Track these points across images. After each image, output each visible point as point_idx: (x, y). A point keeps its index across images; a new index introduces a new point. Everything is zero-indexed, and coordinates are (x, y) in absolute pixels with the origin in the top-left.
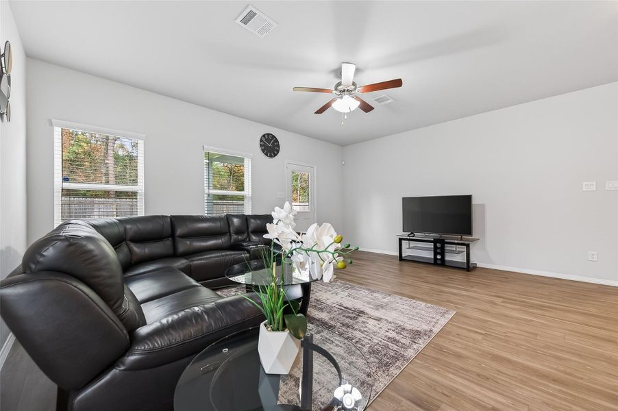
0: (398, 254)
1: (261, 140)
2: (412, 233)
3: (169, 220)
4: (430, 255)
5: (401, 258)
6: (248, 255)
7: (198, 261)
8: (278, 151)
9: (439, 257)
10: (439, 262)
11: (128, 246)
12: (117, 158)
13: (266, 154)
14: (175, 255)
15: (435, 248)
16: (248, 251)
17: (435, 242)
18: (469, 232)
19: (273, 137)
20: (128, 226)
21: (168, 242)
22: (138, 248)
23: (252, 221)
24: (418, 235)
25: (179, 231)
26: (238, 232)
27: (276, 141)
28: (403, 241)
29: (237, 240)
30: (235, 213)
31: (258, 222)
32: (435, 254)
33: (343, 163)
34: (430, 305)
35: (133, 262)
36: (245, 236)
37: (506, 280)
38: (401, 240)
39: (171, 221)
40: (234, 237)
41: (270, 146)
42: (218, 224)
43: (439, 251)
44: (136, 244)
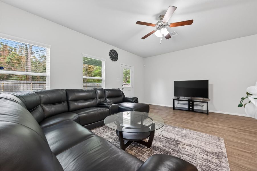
0: (173, 107)
1: (110, 53)
2: (179, 97)
3: (65, 91)
4: (187, 107)
5: (174, 108)
6: (108, 110)
7: (83, 114)
8: (117, 58)
9: (191, 107)
10: (191, 110)
11: (42, 107)
12: (32, 62)
13: (112, 60)
14: (69, 111)
15: (189, 104)
16: (108, 108)
17: (189, 101)
18: (207, 97)
19: (115, 51)
20: (42, 96)
21: (65, 104)
22: (48, 108)
23: (107, 92)
24: (181, 98)
25: (70, 98)
26: (101, 98)
27: (117, 53)
28: (175, 101)
29: (100, 102)
30: (99, 88)
31: (110, 92)
32: (189, 106)
33: (144, 66)
34: (207, 135)
35: (45, 116)
36: (104, 99)
37: (227, 118)
38: (174, 100)
39: (66, 92)
40: (99, 100)
41: (114, 55)
42: (91, 94)
43: (191, 105)
44: (47, 106)
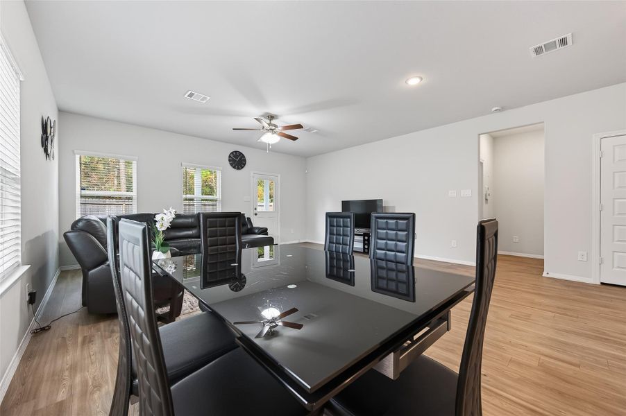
1: (230, 156)
4: (360, 246)
8: (245, 164)
9: (366, 247)
10: (366, 251)
13: (234, 167)
15: (364, 240)
17: (364, 235)
19: (240, 153)
27: (243, 156)
32: (364, 245)
41: (237, 160)
43: (366, 242)
